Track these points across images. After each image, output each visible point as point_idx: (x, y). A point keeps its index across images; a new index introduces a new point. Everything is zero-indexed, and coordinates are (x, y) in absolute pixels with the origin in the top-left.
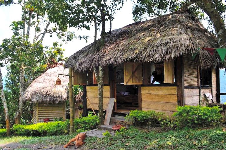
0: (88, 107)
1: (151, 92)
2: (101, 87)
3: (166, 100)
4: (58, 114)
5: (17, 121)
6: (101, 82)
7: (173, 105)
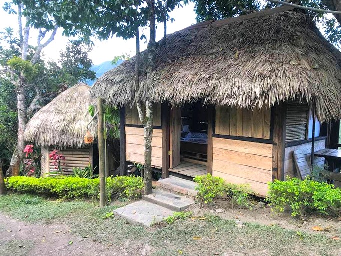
0: (128, 159)
1: (229, 148)
2: (149, 135)
3: (251, 163)
4: (82, 163)
5: (16, 171)
6: (148, 127)
7: (265, 173)
